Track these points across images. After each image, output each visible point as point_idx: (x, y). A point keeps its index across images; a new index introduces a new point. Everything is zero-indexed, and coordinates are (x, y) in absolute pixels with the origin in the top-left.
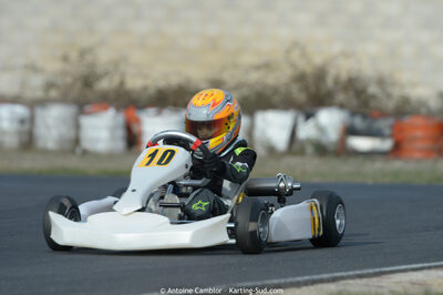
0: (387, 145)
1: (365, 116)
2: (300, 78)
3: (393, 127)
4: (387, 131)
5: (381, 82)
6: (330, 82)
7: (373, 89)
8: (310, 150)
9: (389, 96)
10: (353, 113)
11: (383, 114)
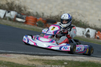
0: (24, 21)
1: (20, 14)
2: (8, 4)
3: (26, 17)
4: (25, 18)
5: (25, 7)
6: (14, 5)
7: (23, 9)
8: (8, 19)
9: (26, 10)
10: (18, 13)
11: (24, 15)
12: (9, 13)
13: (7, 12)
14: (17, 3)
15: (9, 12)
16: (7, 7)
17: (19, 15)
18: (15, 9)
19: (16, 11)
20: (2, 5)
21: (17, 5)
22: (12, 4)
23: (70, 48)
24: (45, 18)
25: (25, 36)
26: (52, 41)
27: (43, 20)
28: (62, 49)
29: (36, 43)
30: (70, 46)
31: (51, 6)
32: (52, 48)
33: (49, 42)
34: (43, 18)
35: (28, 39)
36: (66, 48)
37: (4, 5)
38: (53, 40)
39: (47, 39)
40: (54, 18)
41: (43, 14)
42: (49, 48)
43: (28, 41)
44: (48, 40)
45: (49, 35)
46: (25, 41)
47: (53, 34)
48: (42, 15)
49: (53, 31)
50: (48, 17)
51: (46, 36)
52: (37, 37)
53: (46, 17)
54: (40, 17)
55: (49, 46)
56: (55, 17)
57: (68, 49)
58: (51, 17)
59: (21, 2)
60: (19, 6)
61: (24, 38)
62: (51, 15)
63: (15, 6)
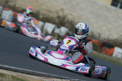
12: (59, 29)
13: (56, 28)
14: (70, 17)
15: (58, 27)
16: (57, 21)
17: (71, 33)
18: (67, 25)
19: (67, 27)
20: (52, 18)
21: (70, 20)
22: (64, 18)
23: (89, 69)
24: (101, 40)
25: (33, 47)
26: (67, 59)
27: (99, 43)
28: (79, 70)
29: (47, 59)
30: (89, 68)
31: (110, 26)
32: (67, 67)
33: (64, 59)
34: (99, 40)
35: (36, 52)
36: (84, 69)
37: (53, 19)
38: (69, 58)
39: (62, 55)
40: (112, 42)
41: (100, 35)
42: (63, 67)
43: (36, 55)
44: (63, 57)
45: (64, 50)
46: (32, 54)
47: (68, 49)
48: (98, 36)
49: (69, 46)
50: (105, 39)
51: (60, 51)
52: (49, 51)
53: (103, 39)
54: (96, 38)
55: (63, 65)
56: (114, 40)
57: (86, 71)
58: (108, 40)
59: (74, 18)
60: (71, 22)
61: (30, 50)
62: (108, 38)
63: (68, 21)
